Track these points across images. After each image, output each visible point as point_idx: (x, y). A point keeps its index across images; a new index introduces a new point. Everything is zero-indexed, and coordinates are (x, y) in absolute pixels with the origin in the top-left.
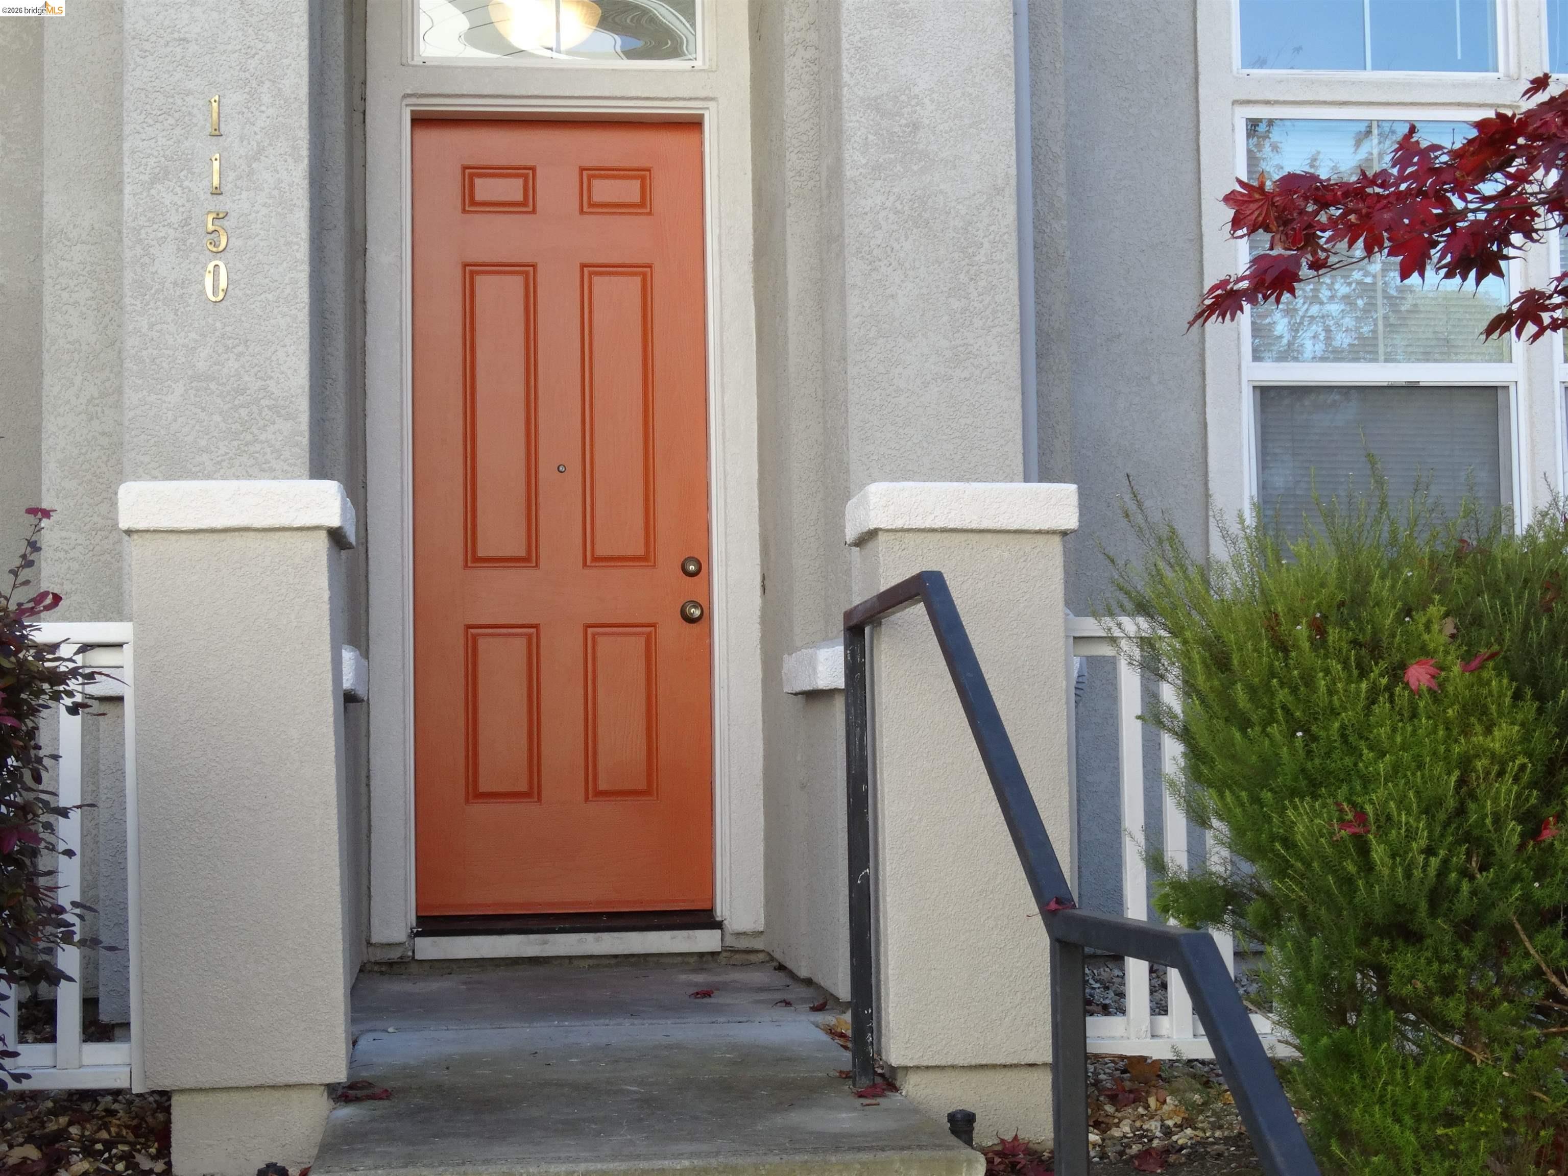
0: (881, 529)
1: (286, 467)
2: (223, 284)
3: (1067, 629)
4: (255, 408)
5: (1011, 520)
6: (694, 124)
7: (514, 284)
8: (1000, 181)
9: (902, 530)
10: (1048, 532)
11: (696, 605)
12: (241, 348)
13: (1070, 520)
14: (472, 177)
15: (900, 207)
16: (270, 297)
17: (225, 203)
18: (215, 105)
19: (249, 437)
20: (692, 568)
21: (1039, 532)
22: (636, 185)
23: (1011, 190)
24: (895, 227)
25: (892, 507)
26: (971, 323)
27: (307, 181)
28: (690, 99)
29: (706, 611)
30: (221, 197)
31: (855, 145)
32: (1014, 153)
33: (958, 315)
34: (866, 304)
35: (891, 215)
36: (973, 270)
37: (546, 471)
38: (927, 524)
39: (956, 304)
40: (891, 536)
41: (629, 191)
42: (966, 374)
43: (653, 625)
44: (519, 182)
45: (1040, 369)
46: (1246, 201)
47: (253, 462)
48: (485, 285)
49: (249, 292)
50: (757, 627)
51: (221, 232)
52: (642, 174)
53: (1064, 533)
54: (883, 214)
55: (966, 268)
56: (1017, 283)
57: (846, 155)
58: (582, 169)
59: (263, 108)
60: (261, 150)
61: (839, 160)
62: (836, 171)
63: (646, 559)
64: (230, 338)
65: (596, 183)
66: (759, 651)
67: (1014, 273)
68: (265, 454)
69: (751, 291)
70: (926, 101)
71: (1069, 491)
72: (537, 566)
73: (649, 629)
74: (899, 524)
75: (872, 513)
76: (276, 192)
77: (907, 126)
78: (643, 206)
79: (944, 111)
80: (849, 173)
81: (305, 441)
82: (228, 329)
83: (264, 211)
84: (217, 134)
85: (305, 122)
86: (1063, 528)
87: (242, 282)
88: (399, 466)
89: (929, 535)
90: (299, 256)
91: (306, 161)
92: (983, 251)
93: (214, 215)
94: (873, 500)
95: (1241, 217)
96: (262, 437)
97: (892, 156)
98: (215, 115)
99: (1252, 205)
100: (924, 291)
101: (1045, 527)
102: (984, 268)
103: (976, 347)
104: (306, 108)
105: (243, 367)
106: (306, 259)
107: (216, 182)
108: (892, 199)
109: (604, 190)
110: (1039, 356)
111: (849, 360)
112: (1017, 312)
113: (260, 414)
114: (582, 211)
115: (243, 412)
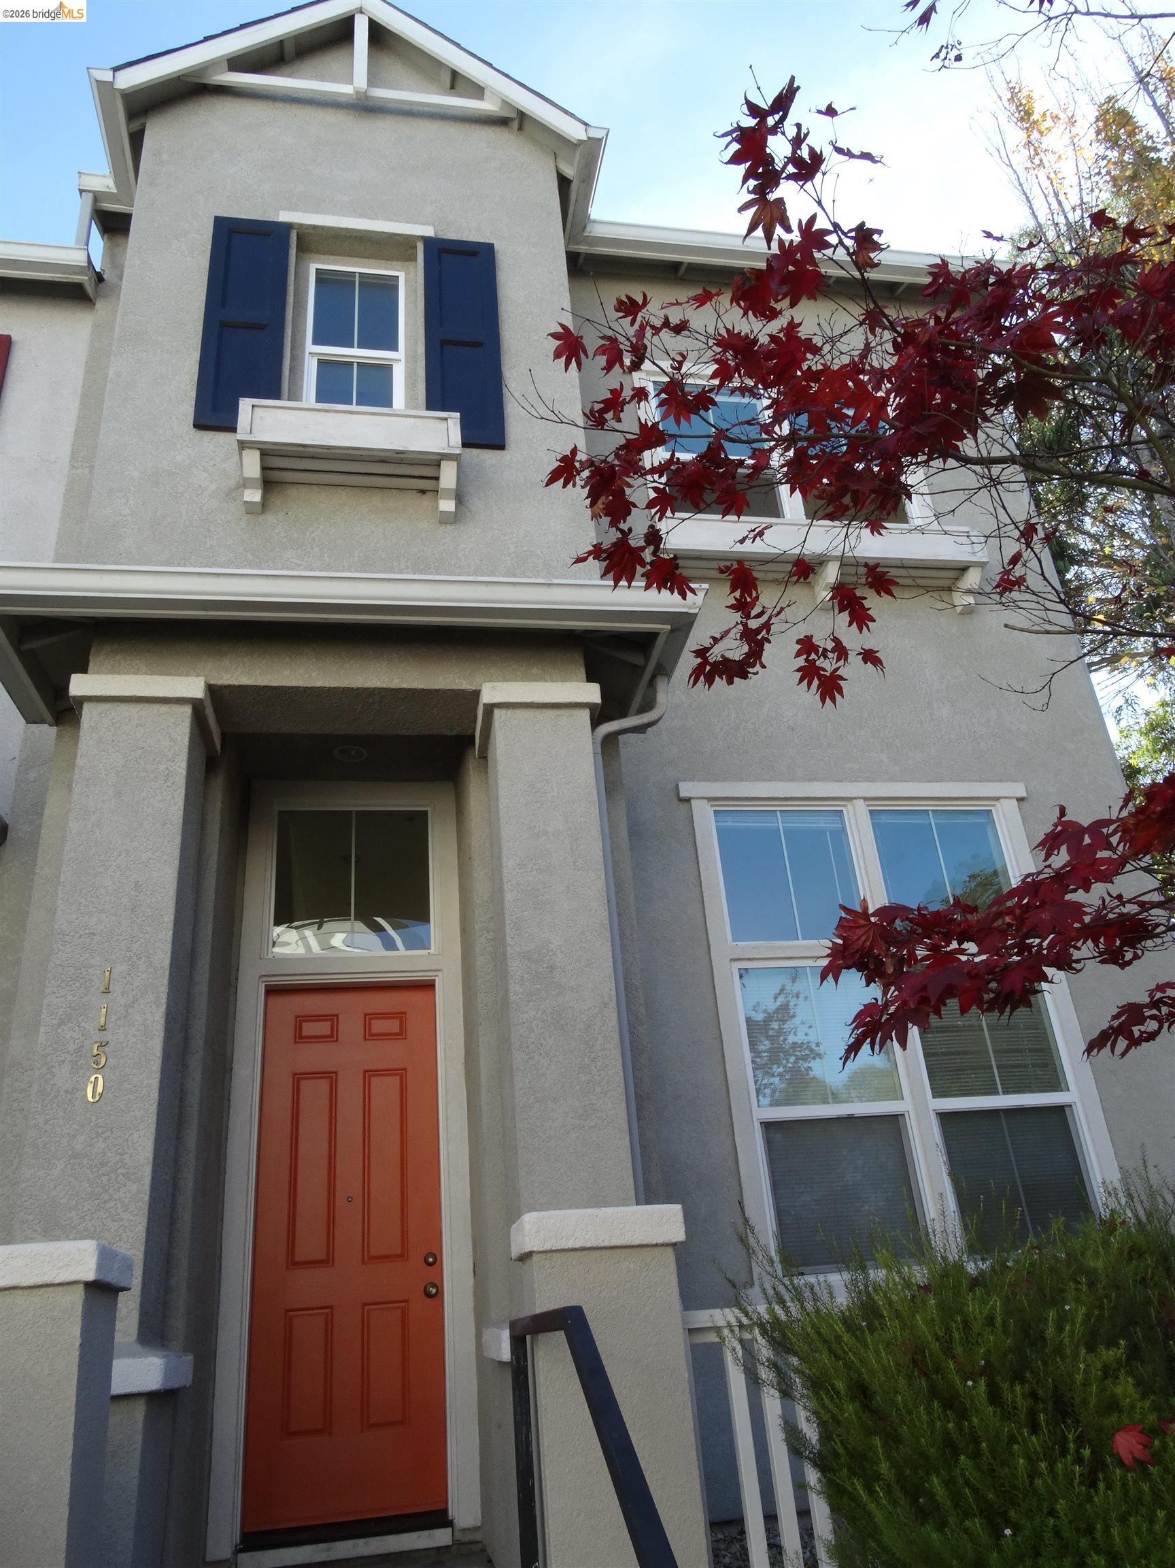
0: (534, 1252)
1: (131, 1217)
2: (100, 1089)
3: (684, 1323)
4: (113, 1176)
5: (635, 1237)
6: (429, 986)
7: (323, 1085)
8: (606, 999)
9: (551, 1251)
10: (663, 1245)
11: (434, 1286)
12: (108, 1133)
13: (677, 1233)
14: (301, 1022)
15: (545, 1018)
16: (131, 1097)
17: (107, 1036)
18: (107, 973)
19: (106, 1197)
20: (431, 1260)
21: (656, 1245)
22: (397, 1022)
23: (613, 1004)
24: (542, 1030)
25: (542, 1233)
26: (594, 1090)
27: (164, 1019)
28: (427, 971)
29: (440, 1289)
30: (105, 1032)
31: (516, 981)
32: (613, 981)
33: (585, 1085)
34: (527, 1081)
35: (540, 1023)
36: (593, 1055)
37: (340, 1200)
38: (570, 1245)
39: (583, 1078)
40: (543, 1256)
41: (393, 1026)
42: (592, 1124)
43: (407, 1301)
44: (329, 1024)
45: (639, 1119)
46: (852, 927)
47: (108, 1215)
48: (306, 1086)
49: (117, 1095)
50: (472, 1298)
51: (102, 1055)
52: (401, 1016)
53: (674, 1245)
54: (535, 1022)
55: (588, 1054)
56: (621, 1062)
57: (510, 987)
58: (366, 1015)
59: (139, 974)
60: (135, 1001)
61: (507, 991)
62: (505, 999)
63: (402, 1256)
64: (100, 1127)
65: (373, 1022)
66: (472, 1316)
67: (619, 1056)
68: (117, 1208)
69: (463, 1081)
70: (558, 952)
71: (676, 1209)
72: (333, 1265)
73: (403, 1304)
74: (548, 1246)
75: (527, 1239)
76: (142, 1027)
77: (547, 968)
78: (401, 1034)
79: (569, 959)
80: (513, 998)
81: (147, 1198)
82: (100, 1120)
83: (134, 1040)
84: (107, 991)
85: (166, 982)
86: (674, 1241)
87: (113, 1088)
88: (245, 1204)
89: (572, 1253)
90: (154, 1068)
91: (164, 1006)
92: (598, 1043)
93: (99, 1044)
94: (527, 1227)
95: (850, 942)
96: (116, 1196)
97: (539, 987)
98: (107, 980)
99: (857, 931)
100: (563, 1070)
101: (660, 1241)
102: (600, 1054)
103: (598, 1105)
104: (167, 973)
105: (108, 1146)
106: (159, 1070)
107: (102, 1021)
108: (540, 1013)
109: (379, 1026)
110: (638, 1110)
111: (517, 1118)
112: (623, 1081)
113: (116, 1180)
114: (365, 1039)
115: (105, 1179)
